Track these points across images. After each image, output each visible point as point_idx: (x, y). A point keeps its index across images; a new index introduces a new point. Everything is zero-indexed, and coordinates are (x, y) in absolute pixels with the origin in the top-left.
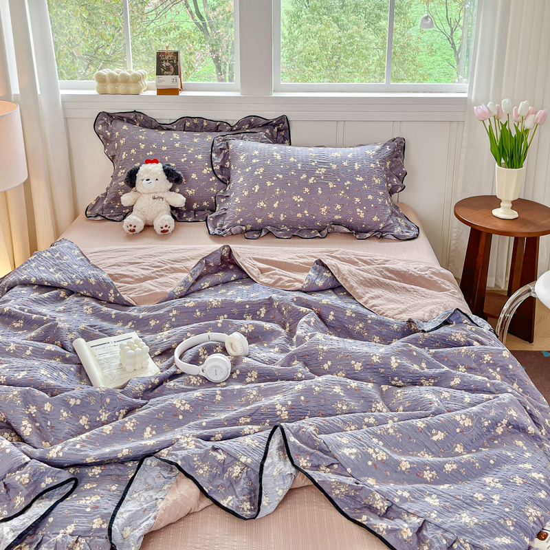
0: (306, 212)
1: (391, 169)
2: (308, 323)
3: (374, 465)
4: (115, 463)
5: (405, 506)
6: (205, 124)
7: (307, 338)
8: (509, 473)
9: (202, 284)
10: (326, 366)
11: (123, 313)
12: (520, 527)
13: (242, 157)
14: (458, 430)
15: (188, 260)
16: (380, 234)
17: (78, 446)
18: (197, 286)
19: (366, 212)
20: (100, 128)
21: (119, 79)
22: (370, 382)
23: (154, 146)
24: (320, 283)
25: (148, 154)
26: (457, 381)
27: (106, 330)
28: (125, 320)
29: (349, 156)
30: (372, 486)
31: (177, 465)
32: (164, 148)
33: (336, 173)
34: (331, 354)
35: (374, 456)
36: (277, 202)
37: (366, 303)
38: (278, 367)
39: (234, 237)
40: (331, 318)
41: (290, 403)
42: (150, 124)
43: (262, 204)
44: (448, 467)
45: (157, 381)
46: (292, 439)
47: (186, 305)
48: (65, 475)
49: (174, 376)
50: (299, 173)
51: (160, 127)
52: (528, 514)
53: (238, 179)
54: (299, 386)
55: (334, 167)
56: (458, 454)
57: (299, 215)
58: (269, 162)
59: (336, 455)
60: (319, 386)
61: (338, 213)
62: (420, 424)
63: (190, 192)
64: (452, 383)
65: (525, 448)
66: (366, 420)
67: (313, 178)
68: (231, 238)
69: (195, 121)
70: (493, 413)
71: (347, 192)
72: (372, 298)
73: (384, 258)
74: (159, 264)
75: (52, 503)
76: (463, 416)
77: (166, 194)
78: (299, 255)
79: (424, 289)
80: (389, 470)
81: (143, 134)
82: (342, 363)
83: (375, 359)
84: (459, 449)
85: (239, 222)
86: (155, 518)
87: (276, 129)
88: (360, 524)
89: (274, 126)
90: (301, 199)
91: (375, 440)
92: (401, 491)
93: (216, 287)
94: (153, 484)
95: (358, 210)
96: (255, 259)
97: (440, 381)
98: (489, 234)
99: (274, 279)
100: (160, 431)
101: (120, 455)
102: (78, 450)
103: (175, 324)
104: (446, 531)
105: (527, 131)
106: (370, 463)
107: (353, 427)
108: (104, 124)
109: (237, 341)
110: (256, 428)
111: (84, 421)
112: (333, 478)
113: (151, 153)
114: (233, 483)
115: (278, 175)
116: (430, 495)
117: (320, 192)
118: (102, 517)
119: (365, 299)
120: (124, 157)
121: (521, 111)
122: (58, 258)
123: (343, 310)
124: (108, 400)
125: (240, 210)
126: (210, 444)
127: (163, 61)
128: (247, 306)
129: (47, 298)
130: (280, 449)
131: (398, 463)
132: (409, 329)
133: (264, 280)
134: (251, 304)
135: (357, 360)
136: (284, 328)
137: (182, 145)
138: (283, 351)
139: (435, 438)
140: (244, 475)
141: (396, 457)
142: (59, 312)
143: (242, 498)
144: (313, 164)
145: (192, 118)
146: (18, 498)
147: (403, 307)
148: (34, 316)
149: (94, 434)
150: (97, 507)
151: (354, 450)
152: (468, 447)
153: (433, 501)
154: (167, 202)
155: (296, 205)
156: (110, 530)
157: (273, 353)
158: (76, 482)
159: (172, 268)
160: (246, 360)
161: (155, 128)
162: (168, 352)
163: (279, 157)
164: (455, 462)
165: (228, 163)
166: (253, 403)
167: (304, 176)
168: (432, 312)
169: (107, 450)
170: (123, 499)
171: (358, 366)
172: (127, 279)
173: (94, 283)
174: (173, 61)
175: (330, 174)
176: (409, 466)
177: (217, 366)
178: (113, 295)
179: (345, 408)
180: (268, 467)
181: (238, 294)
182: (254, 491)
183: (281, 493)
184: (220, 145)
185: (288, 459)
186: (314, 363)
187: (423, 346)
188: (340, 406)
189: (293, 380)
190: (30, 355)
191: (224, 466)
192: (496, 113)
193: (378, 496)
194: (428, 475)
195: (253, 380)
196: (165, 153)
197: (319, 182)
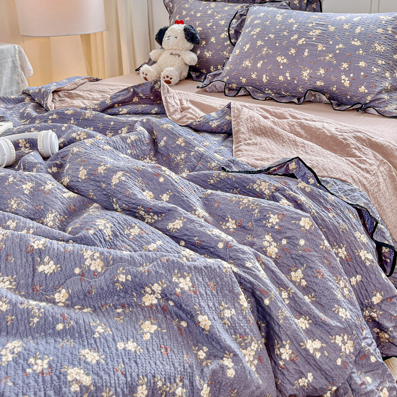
0: (288, 75)
16: (363, 108)
19: (352, 81)
23: (192, 13)
24: (214, 124)
29: (355, 19)
32: (199, 15)
33: (331, 35)
36: (261, 62)
40: (162, 143)
43: (247, 63)
47: (66, 112)
50: (291, 33)
55: (332, 29)
57: (281, 78)
58: (268, 23)
61: (320, 78)
63: (208, 55)
67: (303, 39)
71: (336, 56)
76: (97, 255)
77: (183, 52)
87: (305, 1)
90: (285, 61)
95: (343, 77)
113: (188, 19)
115: (270, 35)
117: (306, 54)
125: (228, 68)
137: (213, 13)
144: (310, 25)
155: (279, 66)
163: (280, 19)
167: (296, 37)
175: (324, 36)
196: (198, 19)
197: (309, 44)
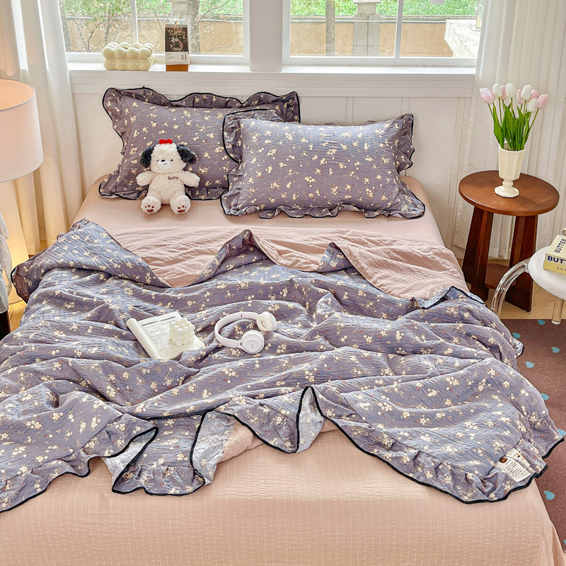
0: (317, 192)
1: (399, 146)
2: (326, 303)
3: (383, 414)
4: (183, 417)
5: (405, 442)
6: (214, 100)
7: (326, 316)
8: (484, 419)
9: (227, 266)
10: (343, 340)
11: (162, 294)
12: (488, 454)
13: (254, 138)
14: (448, 389)
15: (210, 242)
16: (388, 213)
17: (156, 404)
18: (223, 268)
19: (375, 191)
20: (109, 104)
21: (128, 56)
22: (379, 352)
23: (166, 124)
24: (334, 264)
25: (160, 133)
26: (450, 351)
27: (150, 310)
28: (165, 301)
29: (358, 136)
30: (381, 430)
31: (234, 416)
32: (176, 127)
33: (346, 153)
34: (347, 330)
35: (383, 408)
36: (290, 183)
37: (375, 282)
38: (303, 341)
39: (249, 217)
40: (345, 297)
41: (316, 369)
42: (159, 101)
43: (275, 185)
44: (439, 415)
45: (204, 353)
46: (320, 396)
47: (218, 287)
48: (150, 425)
49: (217, 349)
50: (311, 153)
51: (171, 104)
52: (494, 446)
53: (251, 160)
54: (323, 356)
55: (345, 147)
56: (447, 406)
57: (311, 195)
58: (281, 143)
59: (354, 408)
60: (339, 356)
61: (348, 192)
62: (418, 384)
63: (203, 171)
64: (446, 353)
65: (499, 400)
66: (377, 382)
67: (324, 159)
68: (245, 217)
69: (205, 97)
70: (475, 375)
71: (357, 172)
72: (381, 278)
73: (391, 239)
74: (184, 246)
75: (144, 444)
76: (452, 378)
77: (180, 173)
78: (313, 236)
79: (427, 270)
80: (394, 418)
81: (154, 111)
82: (356, 337)
83: (383, 333)
84: (448, 402)
85: (253, 202)
86: (223, 452)
87: (285, 106)
88: (373, 455)
89: (284, 102)
90: (313, 180)
91: (384, 397)
92: (403, 432)
93: (240, 269)
94: (215, 431)
95: (367, 190)
96: (272, 241)
97: (436, 350)
98: (490, 214)
99: (292, 260)
100: (214, 393)
101: (188, 411)
102: (156, 407)
103: (210, 304)
104: (434, 457)
105: (529, 114)
106: (380, 413)
107: (366, 388)
108: (113, 100)
109: (267, 320)
110: (290, 389)
111: (153, 386)
112: (353, 424)
113: (163, 132)
114: (276, 429)
115: (290, 156)
116: (424, 435)
117: (331, 173)
118: (183, 453)
119: (374, 279)
120: (135, 135)
121: (524, 94)
122: (88, 241)
123: (356, 291)
124: (171, 369)
125: (253, 191)
126: (257, 401)
127: (171, 36)
128: (272, 288)
129: (89, 281)
130: (311, 404)
131: (401, 413)
132: (412, 305)
133: (282, 261)
134: (275, 285)
135: (368, 334)
136: (305, 306)
137: (194, 124)
138: (306, 326)
139: (430, 395)
140: (285, 423)
141: (399, 409)
142: (103, 294)
143: (284, 439)
144: (324, 144)
145: (201, 94)
146: (119, 441)
147: (408, 286)
148: (85, 299)
149: (166, 395)
150: (178, 447)
151: (368, 404)
152: (455, 401)
153: (426, 439)
154: (181, 181)
155: (308, 185)
156: (191, 461)
157: (297, 329)
158: (156, 430)
159: (197, 250)
160: (276, 335)
161: (164, 105)
162: (208, 329)
163: (290, 138)
164: (444, 412)
165: (239, 142)
166: (286, 370)
167: (316, 157)
168: (433, 290)
169: (178, 407)
170: (196, 441)
171: (369, 339)
172: (157, 262)
173: (131, 267)
174: (182, 36)
175: (341, 155)
176: (409, 415)
177: (252, 341)
178: (150, 278)
179: (359, 373)
180: (303, 417)
181: (261, 276)
182: (293, 434)
183: (314, 435)
184: (231, 124)
185: (318, 411)
186: (332, 337)
187: (423, 320)
188: (355, 371)
189: (317, 351)
190: (91, 333)
191: (269, 417)
192: (500, 95)
193: (386, 436)
194: (423, 421)
195: (283, 351)
196: (177, 132)
197: (331, 164)
